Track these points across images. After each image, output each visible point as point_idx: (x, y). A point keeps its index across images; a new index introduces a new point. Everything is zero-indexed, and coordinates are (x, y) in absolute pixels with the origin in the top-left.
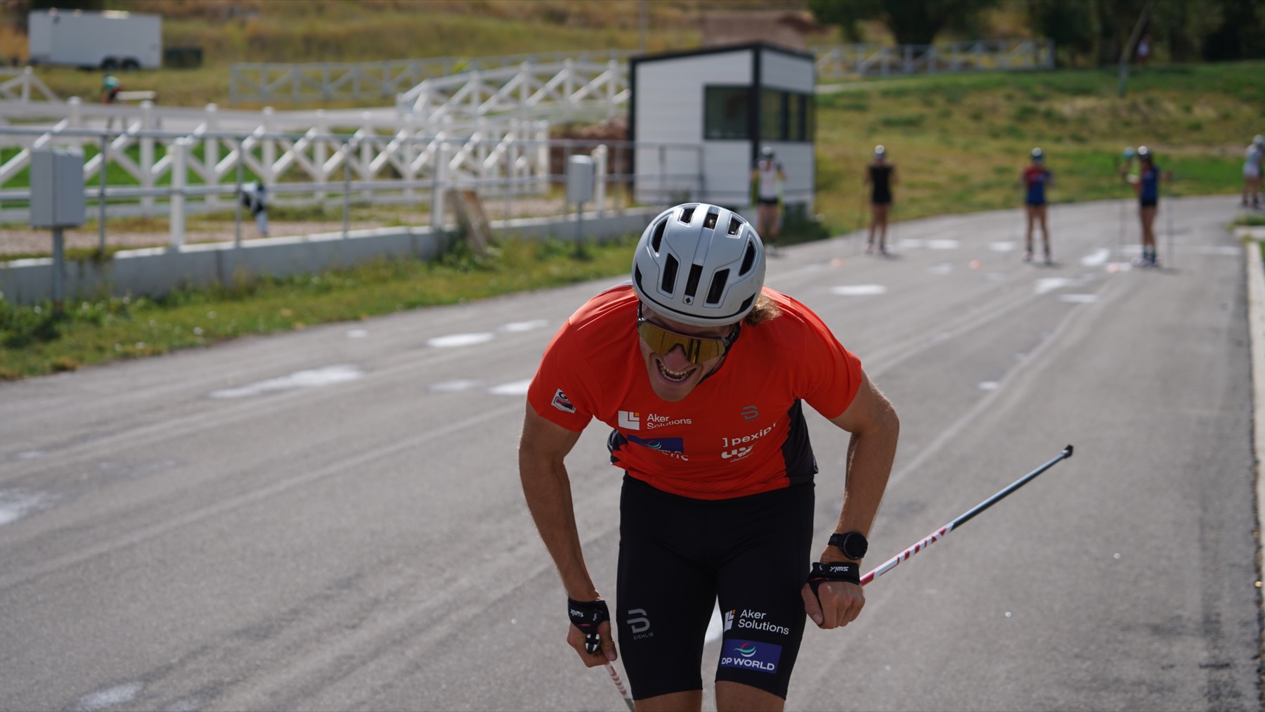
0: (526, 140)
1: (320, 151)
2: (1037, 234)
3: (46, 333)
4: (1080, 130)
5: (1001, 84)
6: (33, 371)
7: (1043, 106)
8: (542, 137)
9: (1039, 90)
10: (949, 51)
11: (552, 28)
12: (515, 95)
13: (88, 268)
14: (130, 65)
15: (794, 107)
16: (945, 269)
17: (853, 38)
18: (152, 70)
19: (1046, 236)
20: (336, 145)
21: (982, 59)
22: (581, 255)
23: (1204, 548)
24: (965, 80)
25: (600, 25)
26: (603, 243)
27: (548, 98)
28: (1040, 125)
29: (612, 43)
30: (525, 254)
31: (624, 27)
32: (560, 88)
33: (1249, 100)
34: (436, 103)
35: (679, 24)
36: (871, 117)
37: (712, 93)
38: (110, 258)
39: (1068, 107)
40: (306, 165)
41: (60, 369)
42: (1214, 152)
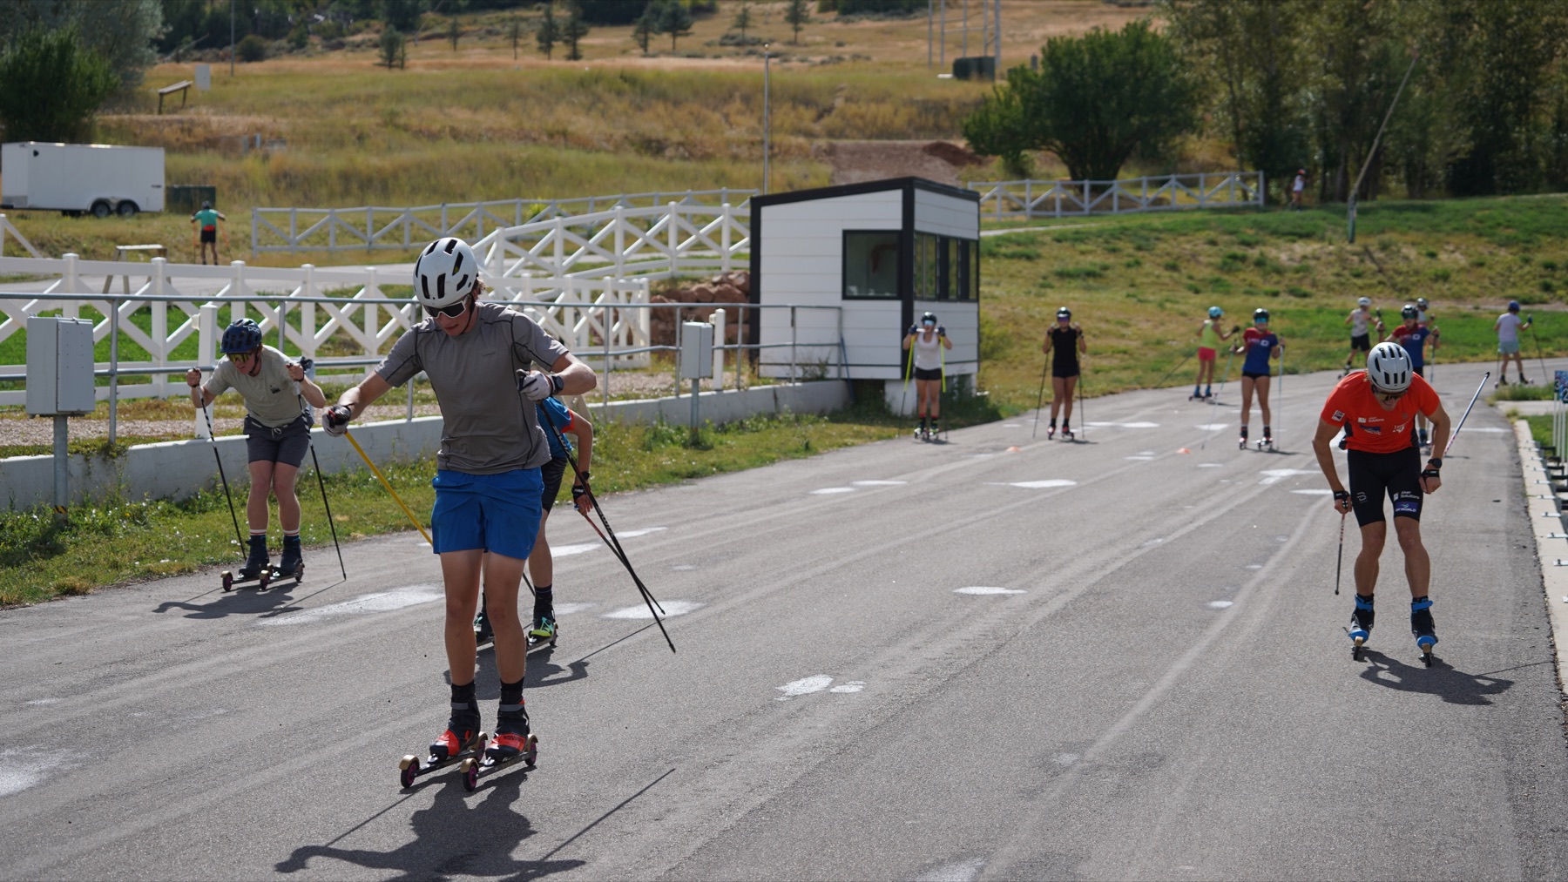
0: (622, 301)
1: (371, 314)
2: (1255, 411)
3: (47, 546)
4: (1300, 282)
5: (1203, 226)
6: (35, 595)
7: (1254, 253)
8: (641, 296)
9: (1250, 233)
10: (1138, 185)
11: (648, 160)
12: (608, 244)
13: (95, 462)
14: (127, 207)
15: (953, 255)
16: (1146, 456)
17: (1019, 171)
18: (154, 215)
19: (1266, 416)
20: (391, 308)
21: (1177, 195)
22: (696, 444)
23: (1516, 809)
24: (1156, 221)
25: (707, 157)
26: (722, 429)
27: (647, 247)
28: (1251, 276)
29: (720, 179)
30: (629, 441)
31: (735, 158)
32: (662, 236)
33: (1506, 243)
34: (509, 255)
35: (804, 154)
36: (1042, 267)
37: (850, 237)
38: (122, 452)
39: (1285, 253)
40: (353, 331)
41: (71, 591)
42: (1466, 308)
